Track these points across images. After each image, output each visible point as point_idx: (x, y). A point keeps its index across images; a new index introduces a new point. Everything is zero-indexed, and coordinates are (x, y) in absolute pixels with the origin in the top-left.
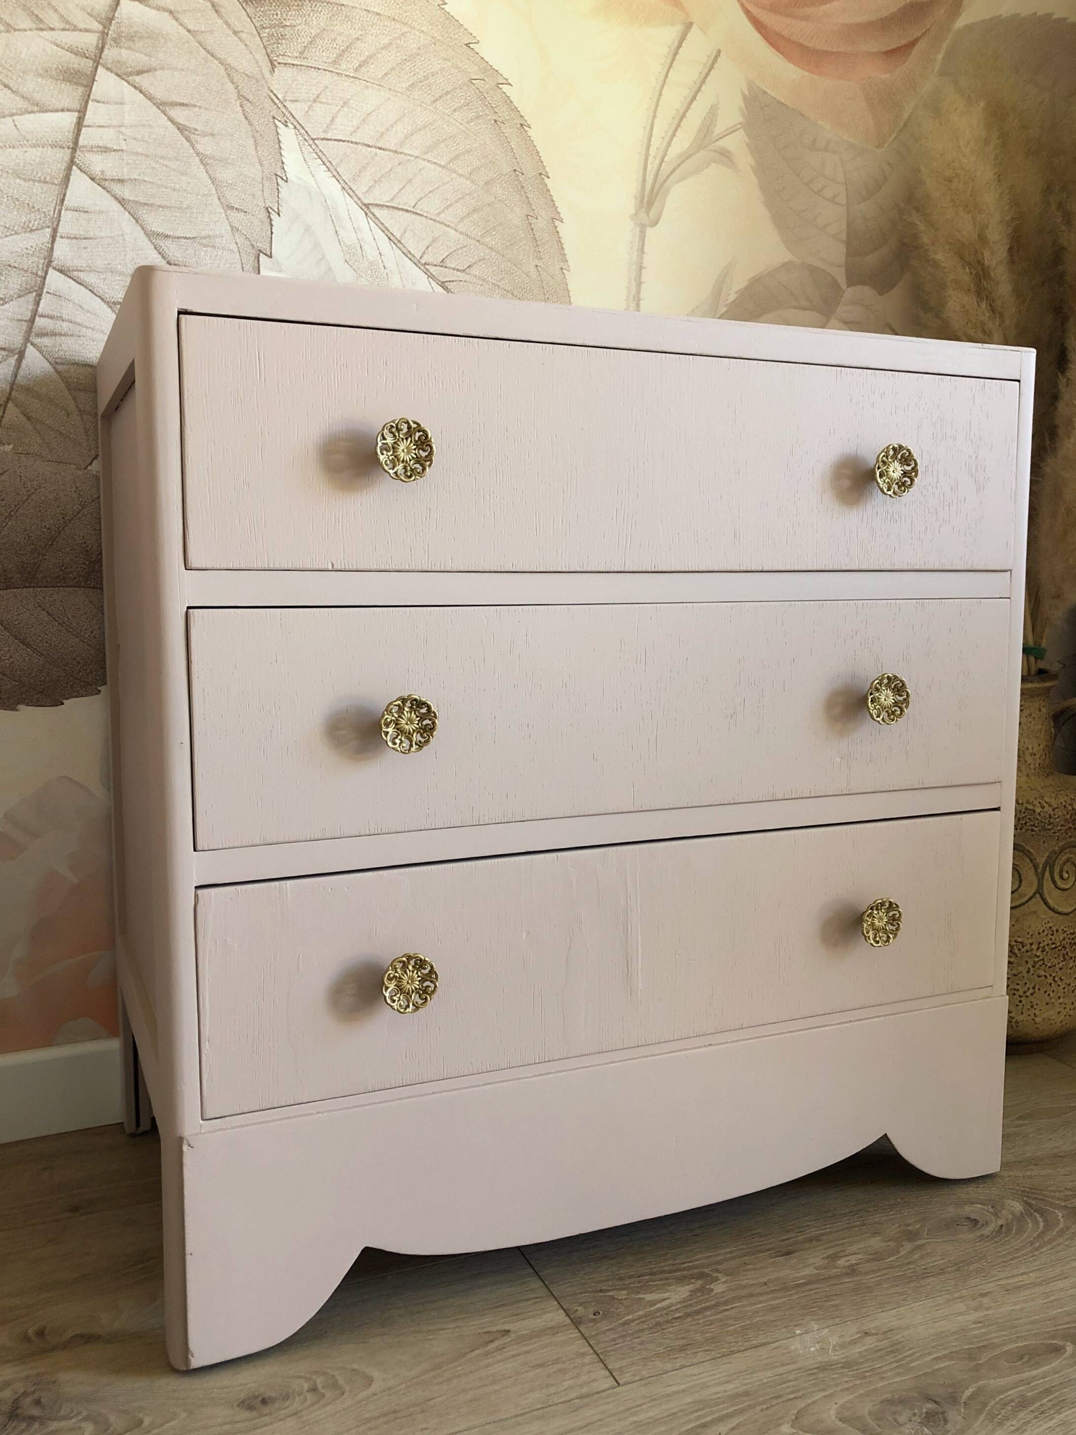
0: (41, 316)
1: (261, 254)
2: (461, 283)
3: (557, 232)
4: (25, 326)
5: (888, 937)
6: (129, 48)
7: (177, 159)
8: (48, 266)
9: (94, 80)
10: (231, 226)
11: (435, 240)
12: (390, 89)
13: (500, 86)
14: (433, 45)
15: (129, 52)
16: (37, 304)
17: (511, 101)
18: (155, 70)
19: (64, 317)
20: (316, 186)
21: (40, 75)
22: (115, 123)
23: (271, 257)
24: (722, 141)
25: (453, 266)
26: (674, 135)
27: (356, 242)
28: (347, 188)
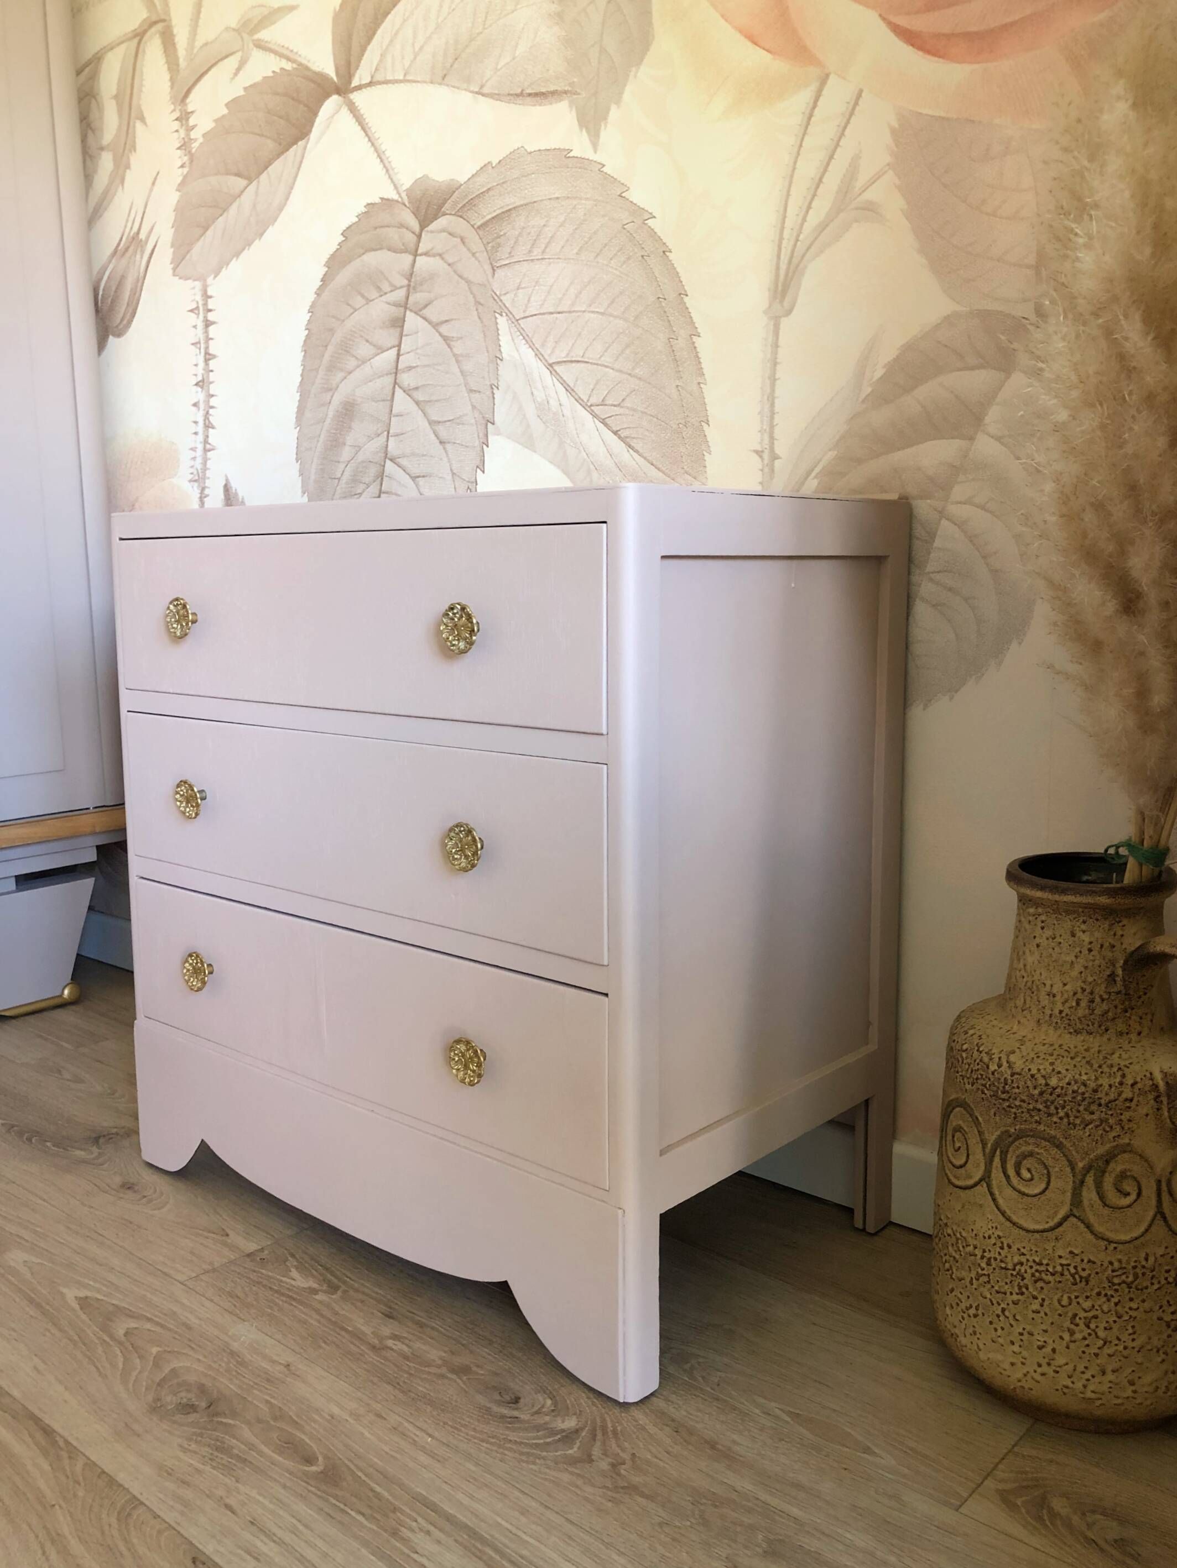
1: (488, 423)
2: (616, 417)
3: (695, 348)
5: (474, 1080)
6: (420, 291)
7: (444, 363)
8: (385, 458)
9: (404, 321)
10: (472, 405)
12: (565, 259)
13: (646, 222)
14: (595, 207)
15: (421, 294)
16: (381, 485)
17: (655, 233)
18: (433, 301)
20: (519, 358)
21: (381, 327)
22: (414, 348)
23: (493, 424)
24: (865, 193)
25: (611, 403)
26: (809, 207)
27: (544, 397)
28: (538, 354)
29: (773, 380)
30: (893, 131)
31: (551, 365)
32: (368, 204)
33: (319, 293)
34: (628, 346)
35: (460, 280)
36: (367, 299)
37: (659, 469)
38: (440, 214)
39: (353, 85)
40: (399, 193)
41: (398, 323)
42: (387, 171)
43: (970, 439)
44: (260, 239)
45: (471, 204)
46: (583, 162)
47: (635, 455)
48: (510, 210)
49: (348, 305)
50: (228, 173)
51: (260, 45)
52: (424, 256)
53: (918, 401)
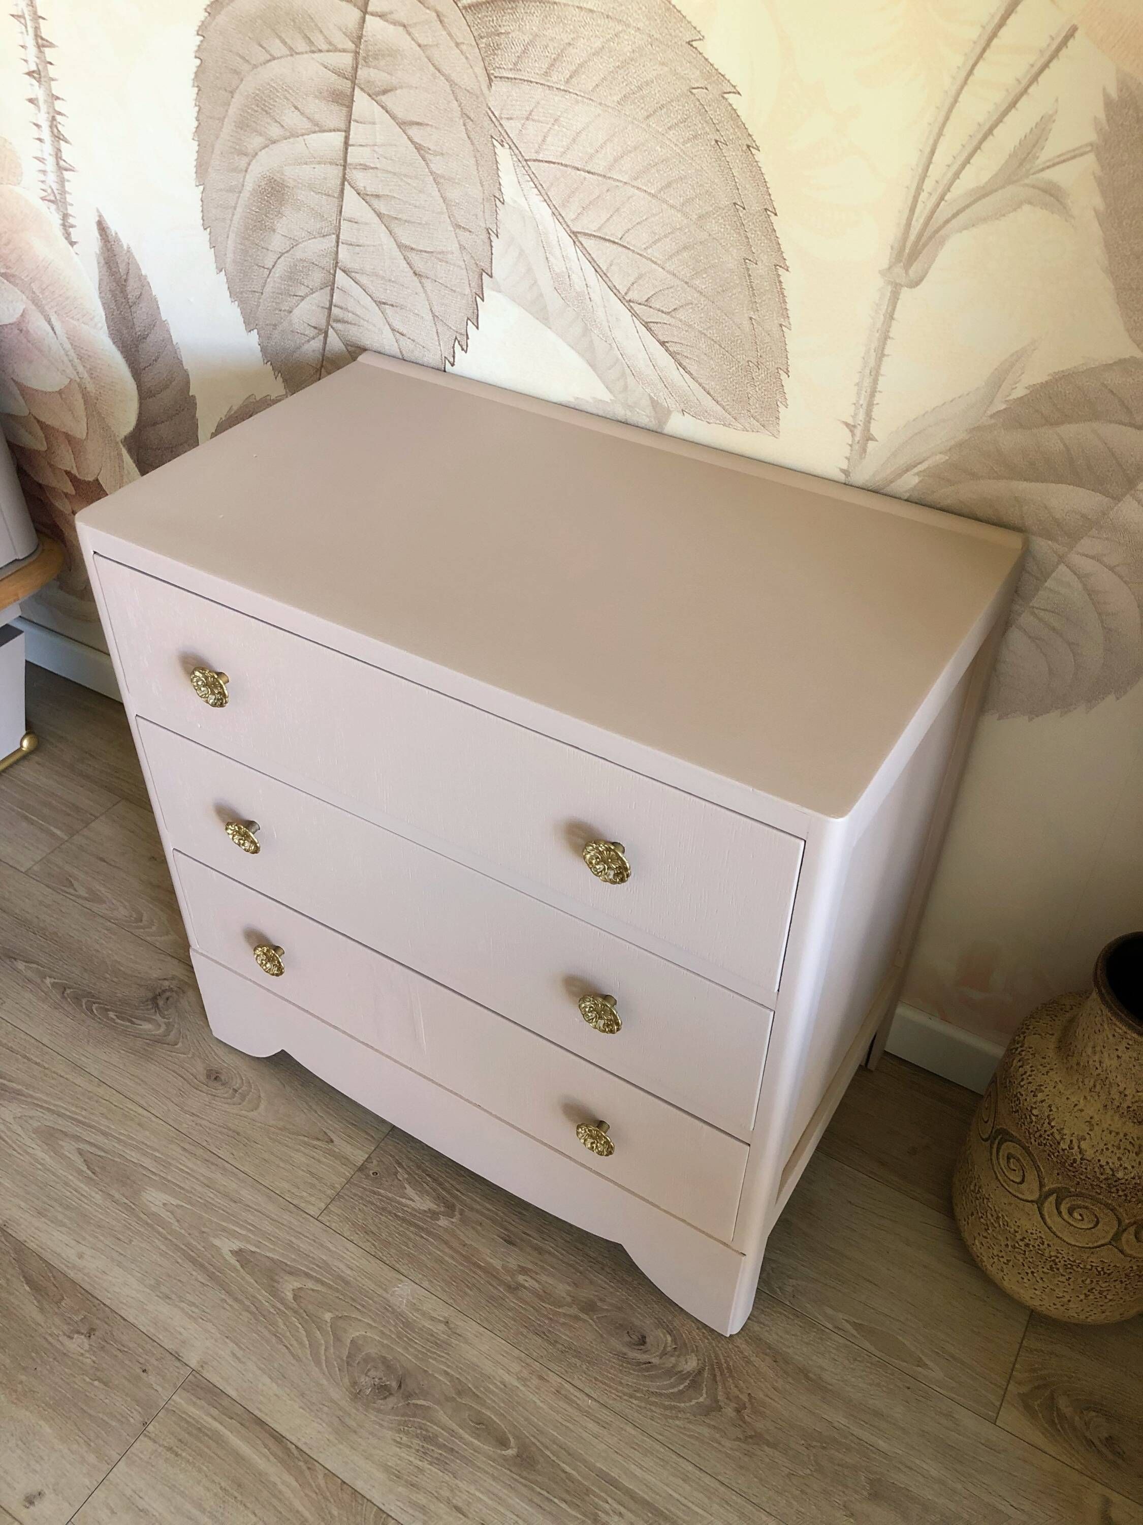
0: (335, 306)
1: (484, 273)
2: (665, 326)
3: (780, 282)
4: (326, 312)
5: (603, 1152)
6: (375, 67)
7: (416, 178)
8: (336, 267)
9: (353, 100)
10: (460, 245)
11: (640, 276)
12: (600, 104)
13: (726, 96)
14: (649, 46)
15: (375, 70)
16: (332, 296)
17: (738, 116)
18: (396, 88)
19: (349, 309)
20: (529, 210)
21: (316, 97)
22: (370, 142)
23: (491, 276)
24: (1048, 171)
25: (658, 307)
26: (967, 161)
27: (564, 269)
28: (557, 214)
29: (881, 355)
30: (1109, 104)
31: (575, 234)
34: (685, 248)
35: (438, 74)
36: (291, 49)
37: (717, 402)
41: (345, 101)
43: (1112, 498)
47: (686, 376)
49: (261, 46)
52: (378, 19)
53: (1062, 439)
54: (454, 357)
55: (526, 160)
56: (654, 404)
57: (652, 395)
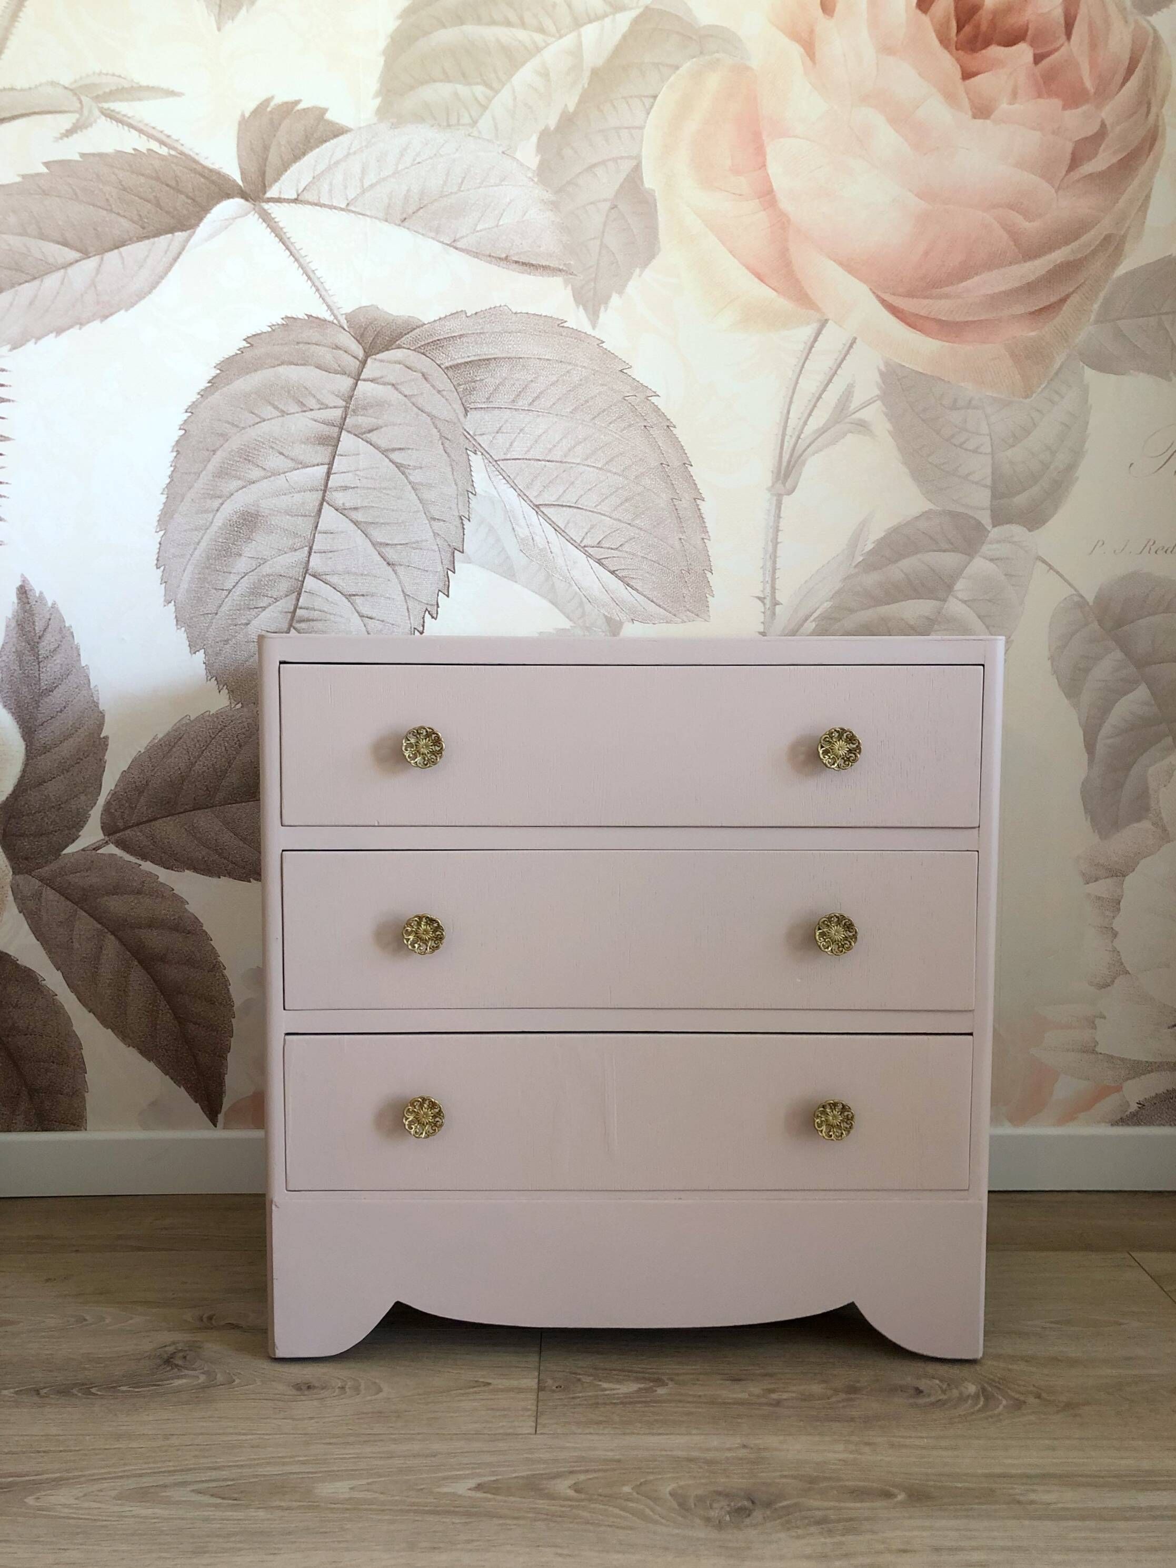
0: (301, 608)
1: (456, 551)
2: (615, 559)
3: (699, 509)
4: (289, 615)
5: (842, 1133)
6: (364, 415)
7: (395, 489)
8: (306, 574)
9: (339, 441)
10: (434, 533)
11: (592, 527)
12: (557, 415)
13: (650, 398)
14: (593, 376)
15: (363, 417)
16: (298, 600)
17: (659, 409)
18: (381, 427)
19: (316, 608)
20: (497, 496)
21: (304, 443)
22: (353, 469)
23: (462, 552)
24: (857, 413)
25: (608, 546)
26: (810, 415)
27: (529, 535)
28: (521, 494)
29: (775, 543)
31: (537, 506)
32: (287, 317)
33: (204, 394)
34: (626, 500)
35: (421, 413)
36: (282, 411)
37: (660, 606)
38: (393, 347)
39: (268, 195)
40: (333, 314)
41: (331, 442)
42: (318, 290)
43: (942, 601)
44: (102, 321)
45: (438, 344)
46: (578, 335)
47: (634, 592)
48: (488, 360)
49: (252, 413)
50: (43, 237)
51: (111, 116)
52: (369, 382)
53: (902, 571)
54: (423, 626)
55: (496, 461)
56: (609, 620)
57: (606, 614)
